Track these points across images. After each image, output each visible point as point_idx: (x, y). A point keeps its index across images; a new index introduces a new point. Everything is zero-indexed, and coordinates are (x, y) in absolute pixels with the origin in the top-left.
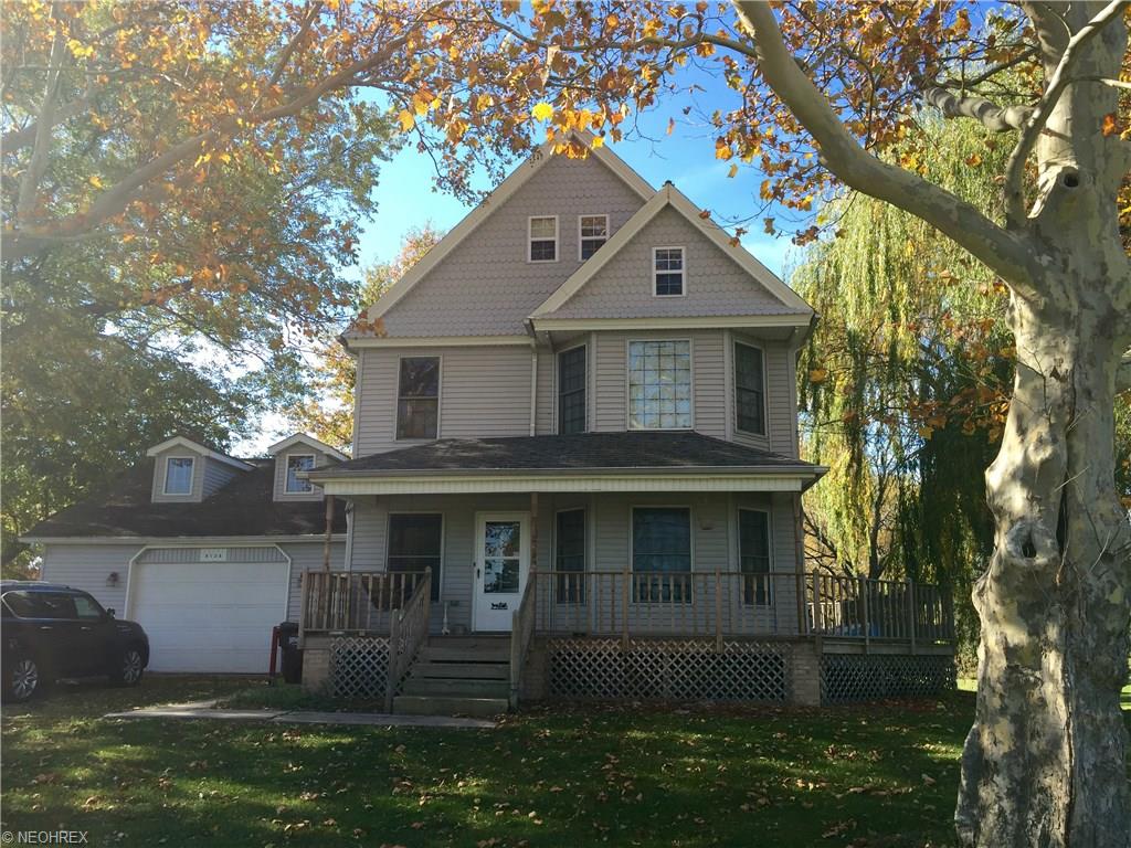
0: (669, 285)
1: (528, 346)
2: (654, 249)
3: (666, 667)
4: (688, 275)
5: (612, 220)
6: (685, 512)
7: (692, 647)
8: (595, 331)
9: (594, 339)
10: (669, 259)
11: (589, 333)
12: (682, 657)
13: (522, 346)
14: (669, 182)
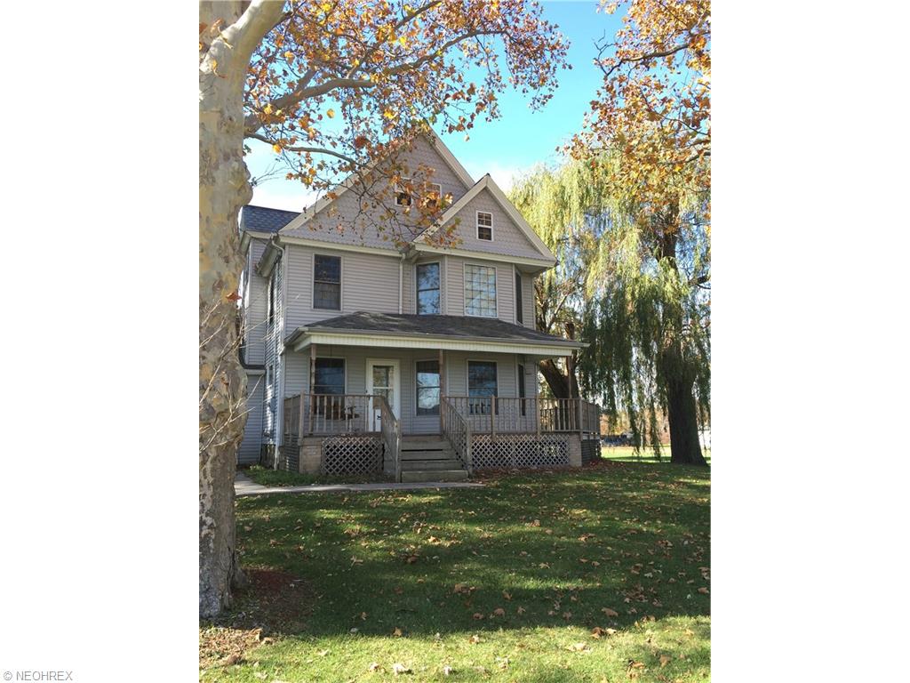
0: (485, 234)
1: (400, 258)
2: (477, 212)
3: (514, 450)
4: (495, 230)
5: (443, 188)
6: (494, 365)
7: (525, 438)
8: (448, 255)
9: (446, 259)
10: (485, 219)
11: (443, 256)
12: (521, 444)
13: (394, 257)
14: (488, 174)
